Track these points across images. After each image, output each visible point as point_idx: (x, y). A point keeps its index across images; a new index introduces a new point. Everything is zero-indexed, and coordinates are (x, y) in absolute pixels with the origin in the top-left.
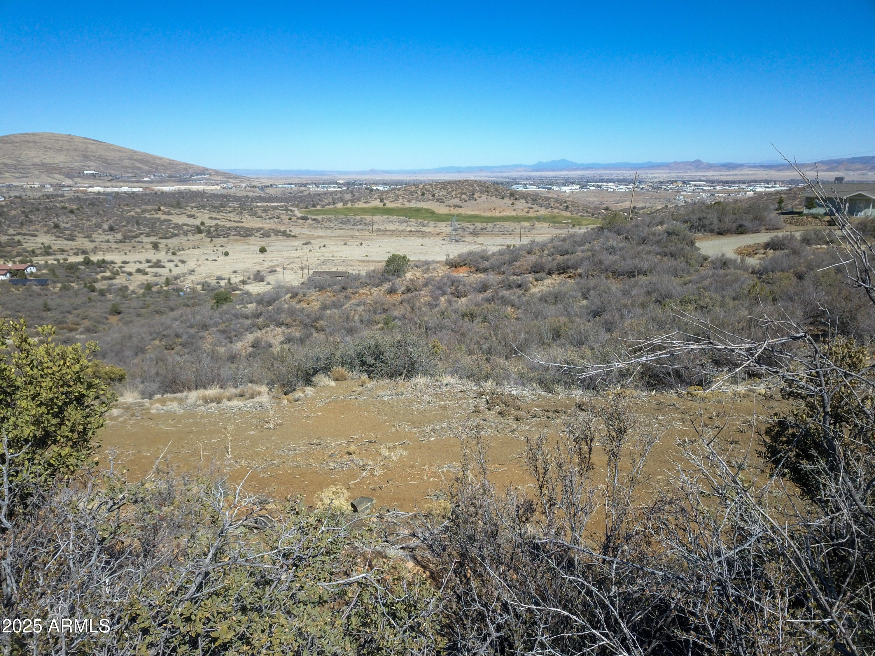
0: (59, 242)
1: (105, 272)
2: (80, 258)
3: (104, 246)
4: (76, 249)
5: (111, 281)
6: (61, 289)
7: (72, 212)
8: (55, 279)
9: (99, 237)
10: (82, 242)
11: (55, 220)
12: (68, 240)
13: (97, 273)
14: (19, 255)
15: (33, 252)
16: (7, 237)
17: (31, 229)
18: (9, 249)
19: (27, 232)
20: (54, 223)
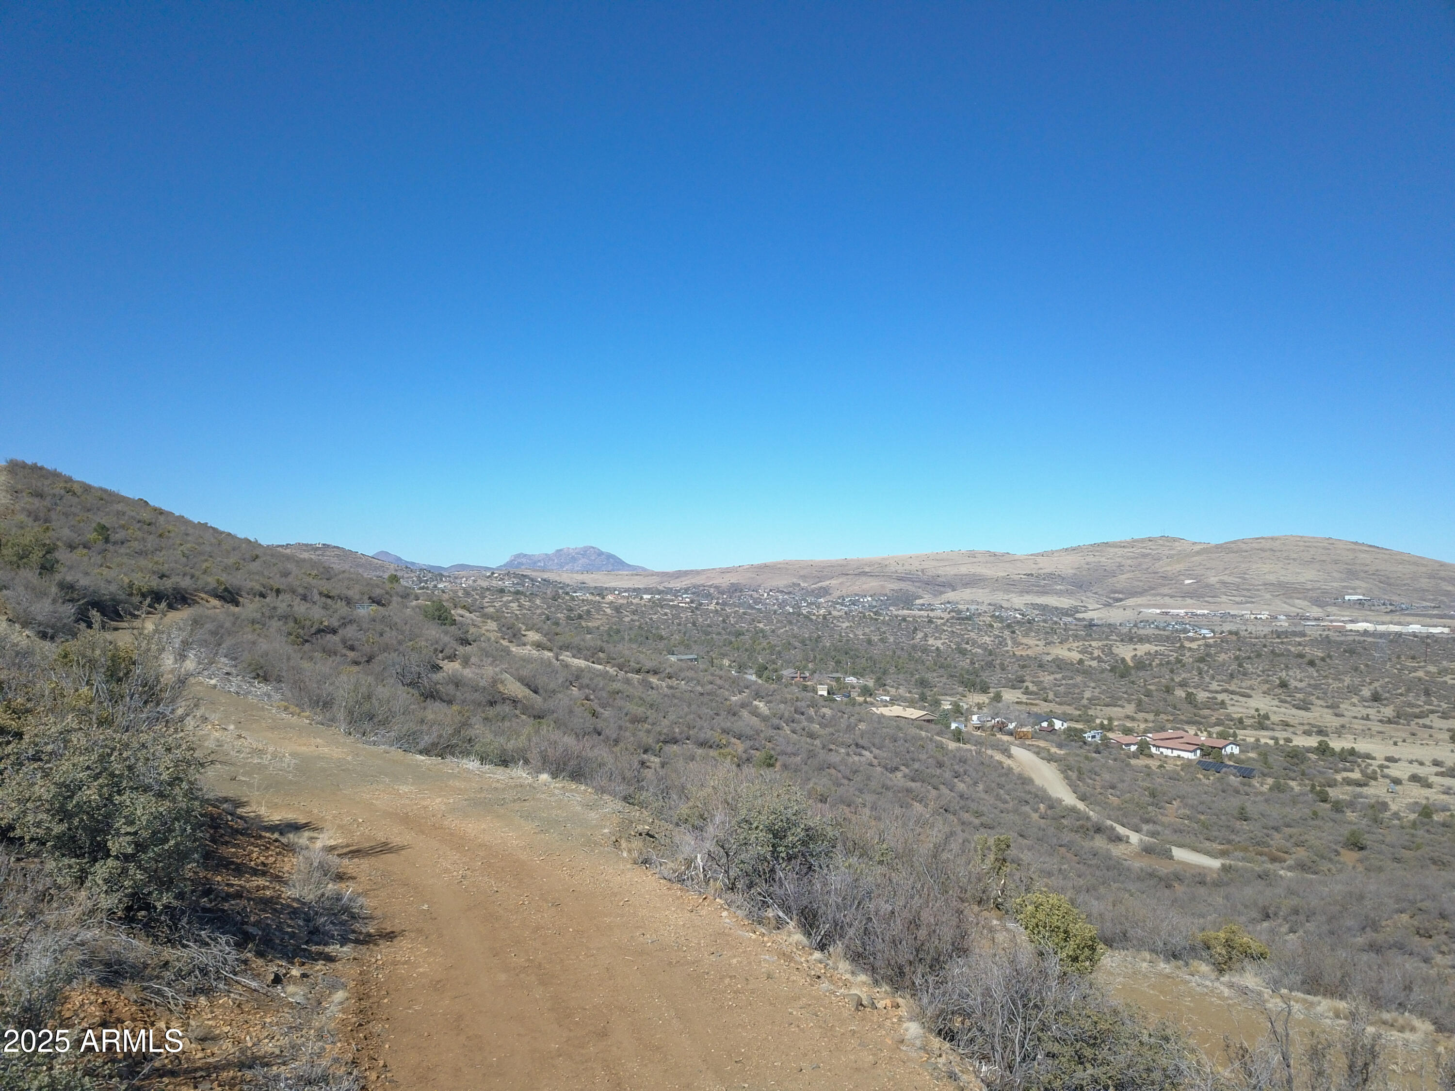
0: (1283, 710)
1: (1352, 771)
2: (1312, 742)
3: (1358, 725)
4: (1309, 724)
5: (1359, 789)
6: (1271, 789)
7: (1312, 663)
8: (1266, 771)
9: (1351, 709)
10: (1320, 715)
11: (1283, 674)
12: (1298, 708)
13: (1337, 771)
14: (1219, 723)
15: (1241, 721)
16: (1207, 694)
17: (1244, 685)
18: (1206, 712)
19: (1238, 690)
20: (1280, 678)
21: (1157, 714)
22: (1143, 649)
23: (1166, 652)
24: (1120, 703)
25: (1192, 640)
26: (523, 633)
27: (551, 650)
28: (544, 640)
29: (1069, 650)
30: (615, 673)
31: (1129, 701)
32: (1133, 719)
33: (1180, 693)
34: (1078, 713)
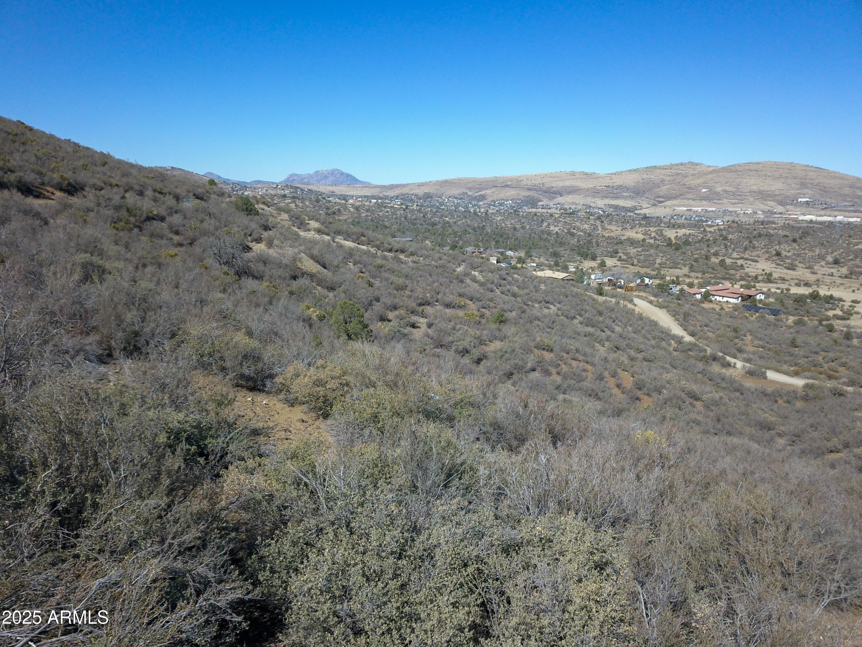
0: (779, 270)
1: (835, 309)
2: (805, 291)
3: (828, 279)
4: (797, 279)
7: (794, 241)
9: (822, 269)
10: (802, 273)
11: (777, 247)
12: (788, 269)
13: (827, 310)
14: (742, 279)
15: (756, 277)
16: (731, 261)
17: (753, 254)
18: (732, 272)
19: (750, 257)
20: (776, 250)
21: (704, 273)
22: (682, 232)
23: (696, 234)
24: (679, 266)
25: (711, 226)
26: (307, 222)
27: (328, 235)
28: (323, 228)
29: (636, 233)
30: (375, 252)
31: (685, 266)
32: (689, 277)
33: (714, 260)
34: (655, 273)
